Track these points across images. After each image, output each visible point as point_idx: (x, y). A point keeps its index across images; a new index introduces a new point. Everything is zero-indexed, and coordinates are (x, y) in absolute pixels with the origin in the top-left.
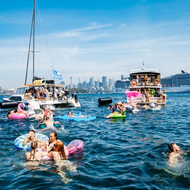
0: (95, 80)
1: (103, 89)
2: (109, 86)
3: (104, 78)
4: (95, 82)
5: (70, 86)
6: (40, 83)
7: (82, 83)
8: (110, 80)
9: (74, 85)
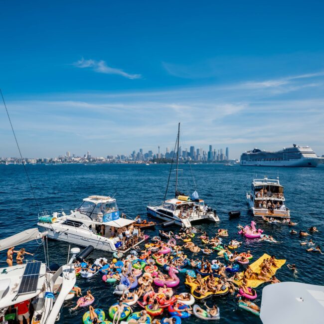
0: (183, 149)
1: (191, 159)
2: (197, 156)
3: (192, 148)
4: (183, 152)
5: (157, 155)
6: (187, 200)
7: (169, 152)
8: (198, 150)
9: (161, 154)
